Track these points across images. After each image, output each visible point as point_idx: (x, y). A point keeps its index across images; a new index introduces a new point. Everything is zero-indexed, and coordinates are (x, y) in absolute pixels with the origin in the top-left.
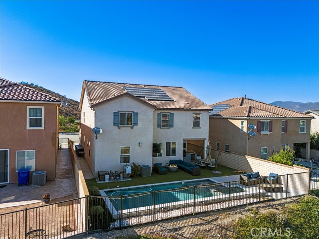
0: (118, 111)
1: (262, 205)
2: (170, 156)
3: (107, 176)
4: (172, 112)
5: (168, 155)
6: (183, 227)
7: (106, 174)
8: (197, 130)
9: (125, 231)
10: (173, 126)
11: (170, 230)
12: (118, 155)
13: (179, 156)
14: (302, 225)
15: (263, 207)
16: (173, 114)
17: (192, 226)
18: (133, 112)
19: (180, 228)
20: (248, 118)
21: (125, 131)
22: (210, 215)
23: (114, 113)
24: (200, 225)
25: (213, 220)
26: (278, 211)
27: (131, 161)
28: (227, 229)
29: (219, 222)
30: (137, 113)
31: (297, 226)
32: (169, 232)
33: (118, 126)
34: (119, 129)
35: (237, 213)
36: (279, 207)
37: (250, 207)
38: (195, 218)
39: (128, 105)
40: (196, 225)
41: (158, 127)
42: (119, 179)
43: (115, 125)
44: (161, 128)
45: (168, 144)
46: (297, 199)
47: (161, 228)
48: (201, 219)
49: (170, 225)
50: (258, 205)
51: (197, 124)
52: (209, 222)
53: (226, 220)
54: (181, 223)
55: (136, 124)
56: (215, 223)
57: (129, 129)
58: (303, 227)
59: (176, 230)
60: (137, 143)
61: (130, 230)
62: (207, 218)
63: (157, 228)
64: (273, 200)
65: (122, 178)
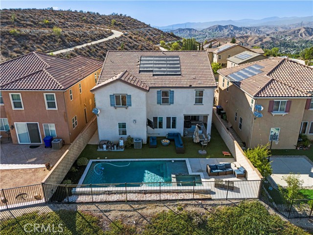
0: (114, 94)
1: (194, 202)
2: (170, 128)
3: (105, 146)
4: (172, 90)
5: (168, 127)
6: (112, 210)
7: (105, 144)
8: (199, 107)
9: (71, 206)
10: (173, 103)
11: (101, 211)
12: (116, 129)
13: (180, 128)
14: (218, 229)
15: (192, 205)
16: (173, 91)
17: (119, 210)
18: (127, 94)
19: (110, 211)
20: (256, 98)
21: (121, 110)
22: (140, 204)
23: (110, 95)
24: (126, 211)
25: (139, 209)
26: (204, 211)
27: (128, 134)
28: (145, 218)
29: (145, 211)
30: (130, 95)
31: (212, 229)
32: (99, 212)
33: (115, 106)
34: (116, 109)
35: (165, 206)
36: (209, 208)
37: (181, 202)
38: (126, 204)
39: (122, 89)
40: (123, 211)
41: (158, 103)
42: (114, 149)
43: (111, 105)
44: (161, 105)
45: (168, 119)
46: (237, 203)
47: (95, 208)
48: (131, 206)
49: (103, 207)
50: (189, 202)
51: (199, 101)
52: (135, 210)
53: (149, 211)
54: (112, 207)
55: (130, 105)
56: (140, 211)
57: (124, 109)
58: (218, 231)
59: (106, 211)
60: (132, 120)
61: (74, 205)
62: (136, 206)
63: (93, 207)
64: (210, 199)
65: (116, 149)
